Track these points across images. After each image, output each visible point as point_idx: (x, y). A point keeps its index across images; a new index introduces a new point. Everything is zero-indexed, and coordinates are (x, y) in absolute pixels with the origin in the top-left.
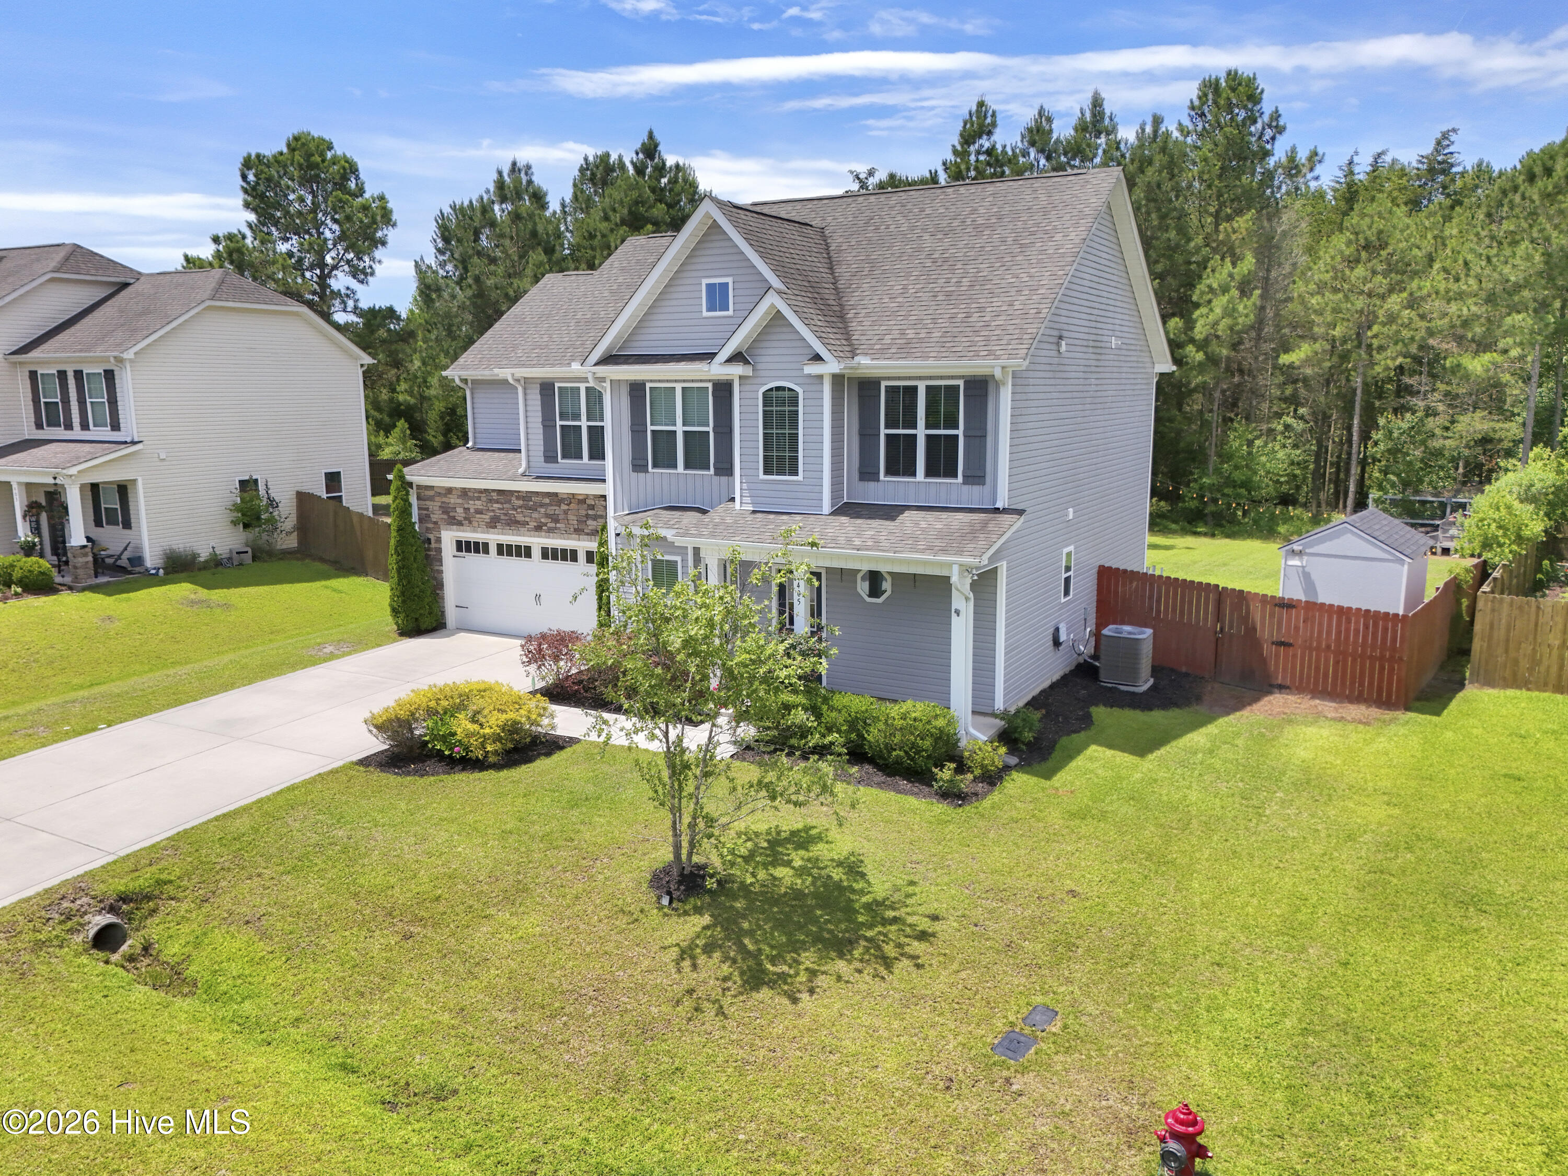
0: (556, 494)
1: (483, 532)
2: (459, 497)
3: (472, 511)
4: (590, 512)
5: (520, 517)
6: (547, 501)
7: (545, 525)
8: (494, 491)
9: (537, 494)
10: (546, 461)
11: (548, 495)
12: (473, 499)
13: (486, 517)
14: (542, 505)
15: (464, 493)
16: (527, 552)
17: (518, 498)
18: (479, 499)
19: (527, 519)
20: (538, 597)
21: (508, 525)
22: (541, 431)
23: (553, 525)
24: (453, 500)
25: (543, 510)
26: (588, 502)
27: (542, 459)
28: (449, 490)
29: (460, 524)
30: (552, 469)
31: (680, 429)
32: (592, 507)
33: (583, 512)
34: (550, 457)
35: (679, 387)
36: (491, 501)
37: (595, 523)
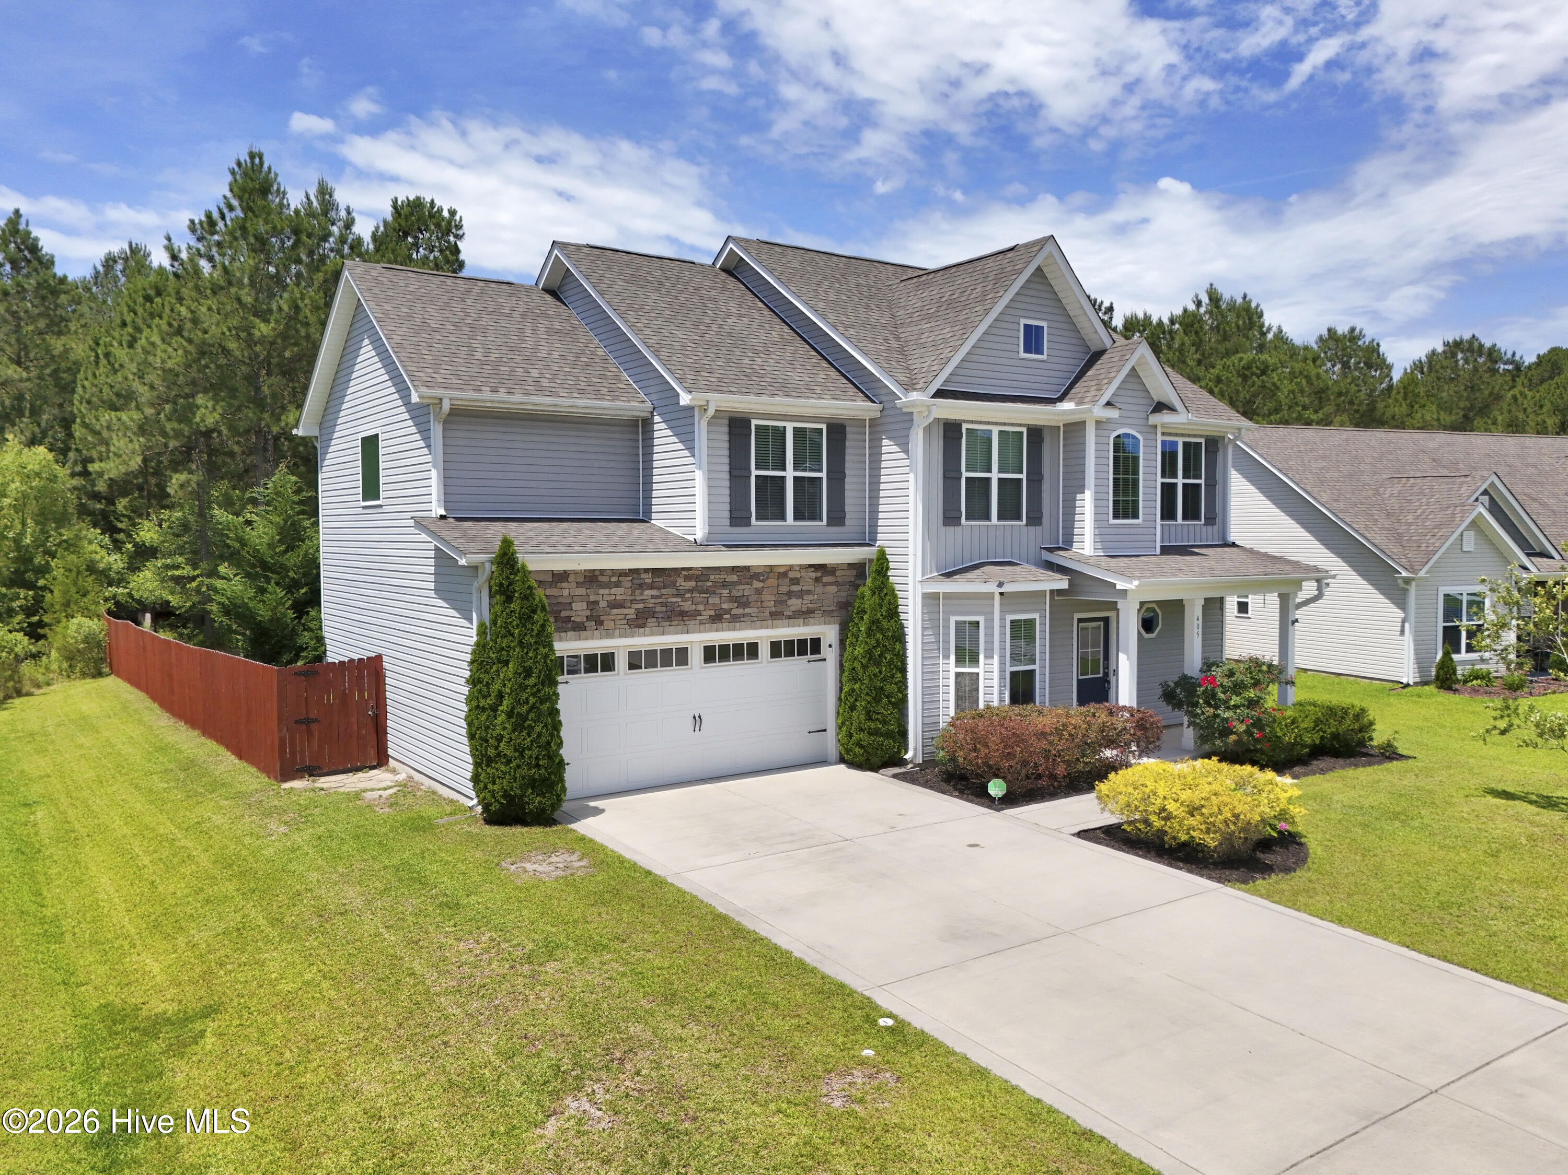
0: (747, 569)
1: (621, 636)
2: (579, 585)
3: (603, 604)
4: (795, 588)
5: (687, 606)
6: (734, 578)
7: (728, 612)
8: (646, 570)
9: (718, 569)
10: (732, 525)
11: (734, 569)
12: (608, 585)
13: (630, 612)
14: (724, 585)
15: (592, 578)
16: (681, 656)
17: (687, 578)
18: (618, 585)
19: (701, 607)
20: (698, 720)
21: (669, 619)
22: (727, 484)
23: (740, 611)
24: (566, 591)
25: (725, 592)
26: (792, 575)
27: (727, 522)
28: (561, 577)
29: (579, 628)
30: (740, 534)
31: (995, 476)
32: (795, 581)
33: (783, 589)
34: (739, 518)
35: (995, 430)
36: (641, 586)
37: (799, 602)
